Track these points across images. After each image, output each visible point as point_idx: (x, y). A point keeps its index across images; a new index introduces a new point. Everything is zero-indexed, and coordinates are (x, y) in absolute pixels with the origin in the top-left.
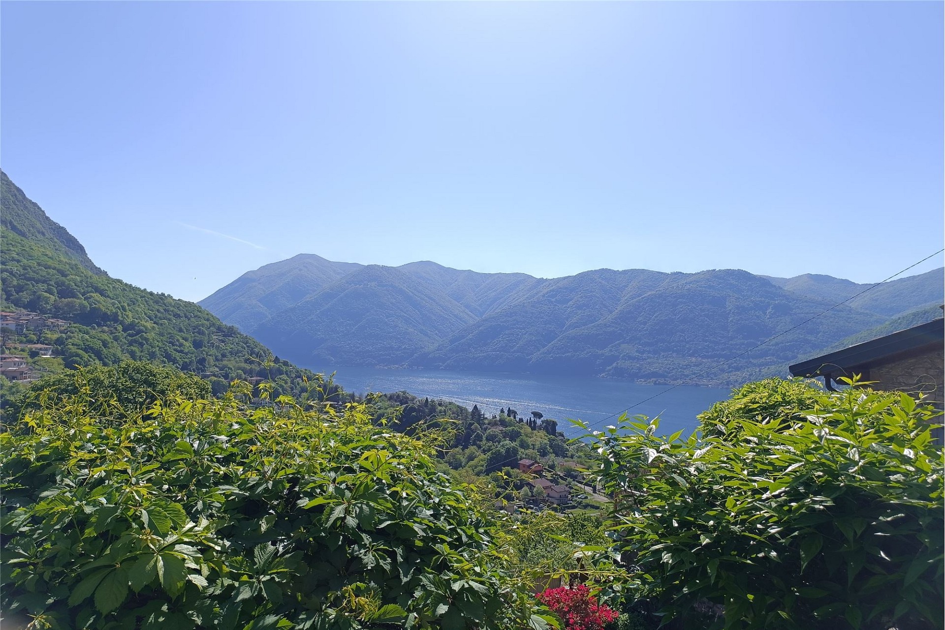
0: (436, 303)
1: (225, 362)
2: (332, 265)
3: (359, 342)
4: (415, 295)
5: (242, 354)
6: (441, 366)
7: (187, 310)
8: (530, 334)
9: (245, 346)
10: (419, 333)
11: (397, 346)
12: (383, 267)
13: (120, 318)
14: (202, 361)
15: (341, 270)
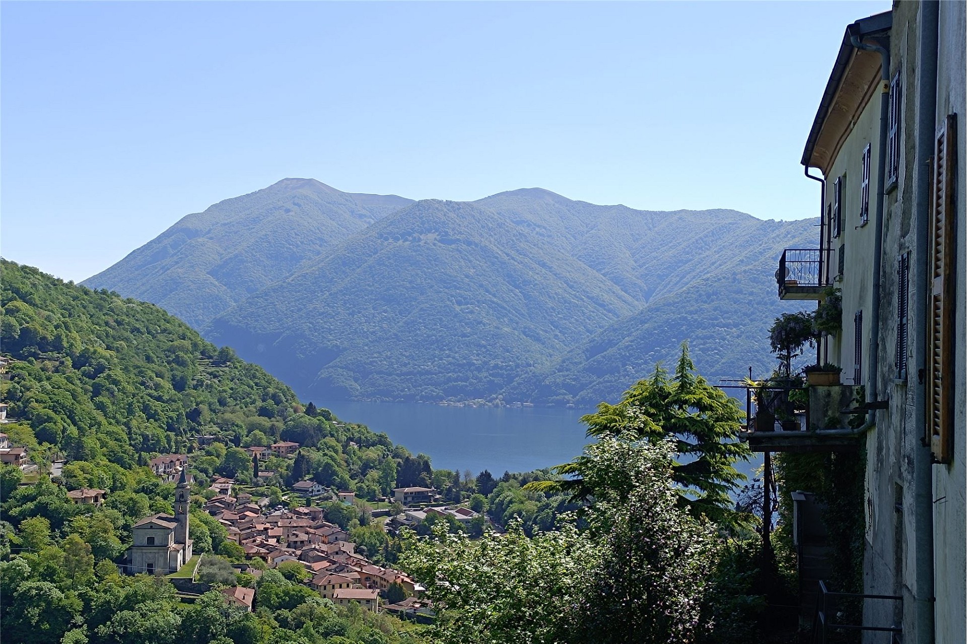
0: (555, 275)
1: (228, 416)
2: (347, 200)
3: (407, 354)
4: (513, 259)
5: (251, 398)
6: (568, 402)
7: (148, 320)
8: (747, 337)
9: (252, 383)
10: (522, 336)
11: (480, 362)
12: (449, 203)
13: (65, 344)
14: (194, 415)
15: (364, 208)
